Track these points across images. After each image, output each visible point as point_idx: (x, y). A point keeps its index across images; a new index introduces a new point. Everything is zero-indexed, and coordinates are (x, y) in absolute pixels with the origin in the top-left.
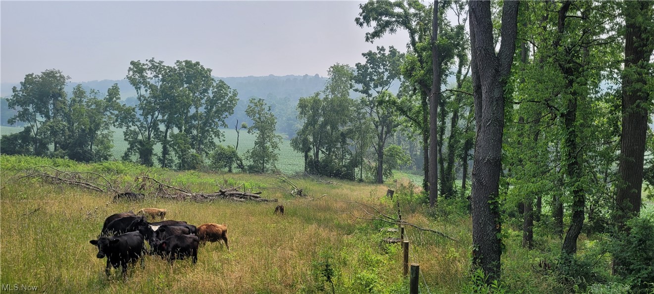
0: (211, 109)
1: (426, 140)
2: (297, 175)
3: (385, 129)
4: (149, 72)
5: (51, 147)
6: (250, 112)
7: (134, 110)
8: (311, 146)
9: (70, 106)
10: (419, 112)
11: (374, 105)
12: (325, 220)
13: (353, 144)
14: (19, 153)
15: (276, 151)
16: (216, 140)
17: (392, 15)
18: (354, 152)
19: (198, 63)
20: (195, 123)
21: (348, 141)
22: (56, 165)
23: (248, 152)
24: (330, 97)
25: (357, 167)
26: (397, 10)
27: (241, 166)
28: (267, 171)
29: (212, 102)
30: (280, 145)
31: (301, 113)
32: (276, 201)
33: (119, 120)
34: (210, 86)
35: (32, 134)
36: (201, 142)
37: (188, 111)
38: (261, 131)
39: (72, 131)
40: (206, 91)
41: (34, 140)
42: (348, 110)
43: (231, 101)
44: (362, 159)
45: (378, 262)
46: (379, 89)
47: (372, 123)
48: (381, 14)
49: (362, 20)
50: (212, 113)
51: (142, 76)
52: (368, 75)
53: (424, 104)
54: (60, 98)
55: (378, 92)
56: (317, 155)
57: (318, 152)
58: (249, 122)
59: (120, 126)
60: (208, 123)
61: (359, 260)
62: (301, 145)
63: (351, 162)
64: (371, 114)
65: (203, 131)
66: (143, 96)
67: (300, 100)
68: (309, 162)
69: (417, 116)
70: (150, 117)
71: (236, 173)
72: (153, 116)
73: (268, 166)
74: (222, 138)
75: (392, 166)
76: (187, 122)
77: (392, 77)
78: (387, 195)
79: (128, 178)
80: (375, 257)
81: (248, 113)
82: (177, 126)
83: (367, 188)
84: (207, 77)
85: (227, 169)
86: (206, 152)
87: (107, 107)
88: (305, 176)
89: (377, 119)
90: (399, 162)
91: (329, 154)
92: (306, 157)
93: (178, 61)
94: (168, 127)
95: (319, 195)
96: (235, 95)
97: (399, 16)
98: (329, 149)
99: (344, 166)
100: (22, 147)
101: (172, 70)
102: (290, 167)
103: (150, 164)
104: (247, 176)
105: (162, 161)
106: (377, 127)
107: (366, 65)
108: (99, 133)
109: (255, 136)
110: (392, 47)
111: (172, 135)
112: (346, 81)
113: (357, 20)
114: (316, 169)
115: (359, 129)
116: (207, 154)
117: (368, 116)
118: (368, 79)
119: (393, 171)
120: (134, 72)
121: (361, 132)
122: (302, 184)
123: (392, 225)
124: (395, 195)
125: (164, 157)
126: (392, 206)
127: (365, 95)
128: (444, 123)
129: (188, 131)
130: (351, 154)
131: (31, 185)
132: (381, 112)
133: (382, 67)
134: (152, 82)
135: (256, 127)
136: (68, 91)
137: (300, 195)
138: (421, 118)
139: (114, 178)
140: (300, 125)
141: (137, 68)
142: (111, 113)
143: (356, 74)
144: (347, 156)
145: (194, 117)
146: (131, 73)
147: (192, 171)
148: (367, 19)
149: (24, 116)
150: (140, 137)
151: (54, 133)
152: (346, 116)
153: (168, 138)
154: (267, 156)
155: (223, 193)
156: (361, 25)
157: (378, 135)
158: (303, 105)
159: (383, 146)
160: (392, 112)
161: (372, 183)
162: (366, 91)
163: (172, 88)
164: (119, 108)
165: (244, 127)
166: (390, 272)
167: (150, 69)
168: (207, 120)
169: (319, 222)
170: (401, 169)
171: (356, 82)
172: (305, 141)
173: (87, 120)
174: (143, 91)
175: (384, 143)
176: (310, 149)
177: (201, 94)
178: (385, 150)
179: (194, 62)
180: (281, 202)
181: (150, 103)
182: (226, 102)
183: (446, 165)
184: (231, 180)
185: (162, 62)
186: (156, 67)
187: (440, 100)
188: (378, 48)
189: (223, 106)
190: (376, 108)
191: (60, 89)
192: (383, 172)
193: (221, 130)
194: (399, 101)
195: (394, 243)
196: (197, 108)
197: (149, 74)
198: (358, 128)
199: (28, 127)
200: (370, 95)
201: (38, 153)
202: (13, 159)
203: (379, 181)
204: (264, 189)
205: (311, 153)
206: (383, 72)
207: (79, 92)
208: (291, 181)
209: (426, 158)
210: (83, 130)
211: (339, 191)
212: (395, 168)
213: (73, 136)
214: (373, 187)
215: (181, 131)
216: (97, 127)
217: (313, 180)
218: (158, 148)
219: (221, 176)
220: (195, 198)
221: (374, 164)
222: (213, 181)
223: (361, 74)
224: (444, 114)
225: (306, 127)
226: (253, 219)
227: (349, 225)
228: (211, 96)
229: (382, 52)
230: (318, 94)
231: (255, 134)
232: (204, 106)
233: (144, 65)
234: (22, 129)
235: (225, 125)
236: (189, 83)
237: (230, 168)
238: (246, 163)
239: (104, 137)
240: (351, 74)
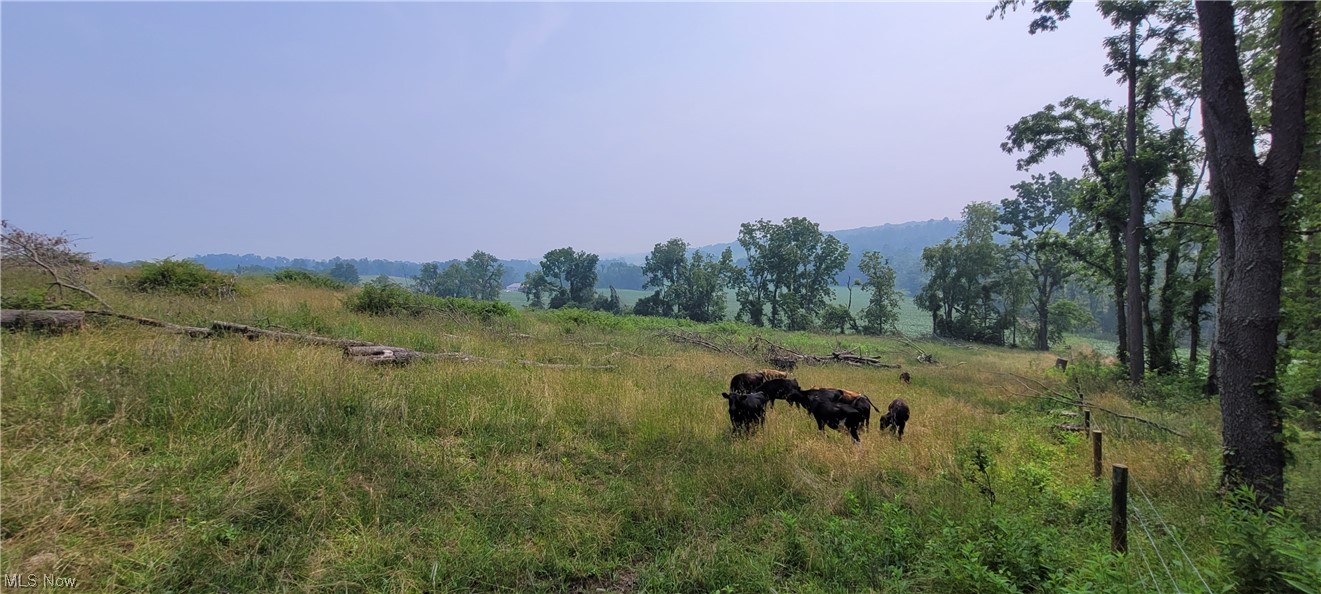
0: (820, 266)
1: (1119, 293)
2: (924, 338)
3: (1049, 280)
4: (758, 233)
5: (676, 308)
6: (864, 267)
7: (744, 270)
8: (942, 303)
9: (690, 270)
10: (1106, 255)
11: (1032, 250)
12: (965, 393)
13: (1000, 301)
14: (652, 314)
15: (896, 310)
16: (826, 299)
17: (1058, 131)
18: (1002, 310)
19: (805, 219)
20: (804, 281)
21: (993, 296)
22: (680, 325)
23: (862, 311)
24: (965, 244)
25: (1007, 328)
26: (1065, 124)
27: (854, 327)
28: (886, 332)
29: (821, 259)
30: (900, 303)
31: (927, 265)
32: (899, 367)
33: (732, 282)
34: (818, 242)
35: (661, 297)
36: (810, 301)
37: (797, 270)
38: (877, 288)
39: (692, 294)
40: (814, 247)
41: (663, 302)
42: (991, 258)
43: (842, 257)
44: (1014, 318)
45: (1050, 454)
46: (1039, 228)
47: (1029, 272)
48: (1040, 133)
49: (1010, 145)
50: (821, 270)
51: (752, 237)
52: (1021, 212)
53: (1115, 243)
54: (682, 264)
55: (1037, 233)
56: (949, 313)
57: (950, 311)
58: (863, 278)
60: (817, 282)
61: (1020, 448)
62: (928, 302)
63: (999, 322)
64: (1026, 262)
65: (812, 289)
66: (753, 257)
67: (925, 250)
68: (939, 322)
69: (1104, 262)
70: (759, 277)
71: (850, 335)
72: (762, 276)
73: (886, 327)
74: (832, 297)
75: (1062, 328)
76: (795, 281)
77: (1058, 211)
78: (1057, 365)
79: (741, 338)
80: (1044, 447)
81: (861, 268)
82: (785, 285)
83: (1023, 355)
84: (815, 232)
85: (839, 330)
87: (721, 269)
88: (933, 339)
89: (1036, 267)
90: (1073, 322)
91: (966, 312)
92: (935, 316)
93: (785, 219)
94: (777, 287)
95: (955, 363)
96: (846, 249)
97: (1068, 131)
98: (966, 307)
99: (988, 328)
100: (653, 308)
101: (780, 228)
102: (914, 328)
103: (761, 325)
104: (862, 338)
105: (771, 321)
106: (1036, 277)
107: (1017, 200)
108: (714, 294)
109: (871, 292)
110: (1054, 173)
111: (781, 295)
112: (988, 222)
113: (1004, 146)
114: (946, 330)
115: (1009, 281)
116: (817, 313)
117: (1022, 264)
118: (1021, 217)
119: (1064, 334)
120: (745, 234)
121: (1015, 286)
122: (931, 348)
123: (1067, 406)
124: (1068, 366)
125: (773, 317)
126: (1065, 381)
127: (1016, 238)
128: (1152, 268)
129: (797, 290)
130: (998, 312)
131: (662, 344)
132: (1043, 258)
133: (1041, 200)
134: (761, 242)
135: (871, 284)
136: (688, 256)
137: (929, 361)
138: (1110, 262)
139: (729, 338)
140: (926, 279)
141: (747, 229)
142: (724, 275)
143: (1001, 212)
144: (992, 314)
145: (803, 275)
146: (742, 235)
147: (802, 332)
148: (1018, 143)
149: (654, 281)
150: (751, 298)
151: (678, 296)
152: (990, 265)
153: (777, 298)
154: (884, 315)
155: (836, 356)
156: (1010, 150)
157: (1039, 288)
158: (929, 257)
159: (1047, 301)
160: (1061, 258)
161: (1031, 349)
162: (1018, 233)
163: (780, 246)
164: (732, 270)
165: (857, 283)
166: (1070, 470)
167: (759, 229)
168: (816, 278)
169: (957, 395)
170: (1077, 332)
171: (1002, 223)
172: (933, 298)
173: (704, 283)
174: (753, 252)
175: (1048, 297)
176: (939, 307)
177: (809, 250)
178: (1051, 306)
179: (800, 218)
180: (906, 368)
181: (759, 263)
182: (836, 258)
183: (1157, 327)
184: (844, 343)
185: (770, 222)
186: (765, 227)
187: (1143, 236)
188: (1033, 177)
189: (833, 262)
190: (1034, 253)
191: (682, 255)
192: (1048, 335)
193: (832, 288)
194: (1072, 242)
195: (1073, 430)
196: (805, 266)
197: (758, 234)
198: (1007, 279)
199: (657, 291)
200: (1024, 238)
201: (666, 314)
202: (647, 319)
203: (1041, 345)
204: (883, 353)
205: (942, 312)
206: (1044, 207)
207: (697, 257)
208: (916, 344)
209: (1122, 318)
210: (701, 293)
211: (982, 358)
212: (1067, 330)
213: (693, 298)
214: (1033, 355)
215: (790, 290)
216: (713, 289)
217: (945, 344)
218: (767, 308)
219: (834, 337)
220: (807, 360)
221: (1033, 325)
222: (824, 343)
223: (1010, 212)
224: (1151, 256)
225: (934, 280)
226: (872, 387)
227: (1001, 403)
228: (820, 252)
229: (1040, 181)
230: (948, 241)
231: (870, 292)
232: (813, 263)
233: (753, 226)
234: (653, 293)
235: (835, 283)
236: (797, 240)
237: (842, 329)
238: (861, 323)
239: (719, 298)
240: (995, 213)
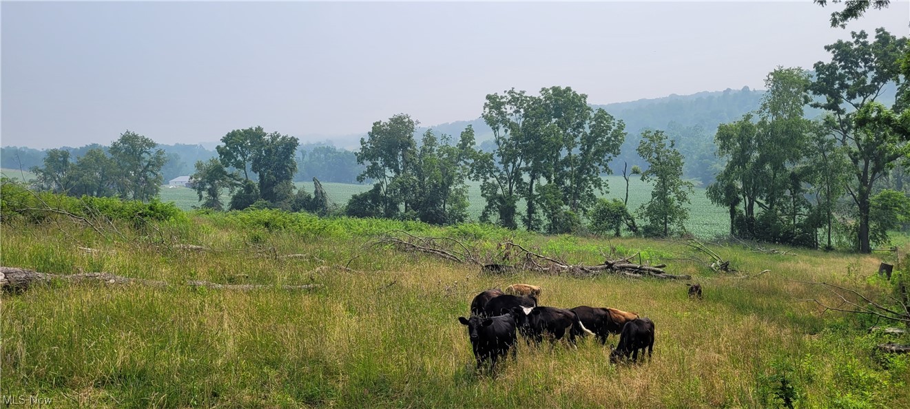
0: (588, 150)
2: (719, 241)
3: (871, 165)
4: (508, 107)
5: (402, 207)
6: (644, 151)
7: (491, 156)
8: (741, 196)
9: (421, 156)
11: (850, 127)
12: (769, 308)
13: (812, 192)
14: (370, 215)
15: (684, 205)
16: (596, 192)
18: (814, 204)
19: (568, 89)
20: (568, 169)
21: (804, 185)
22: (408, 229)
23: (642, 207)
24: (769, 120)
25: (821, 227)
27: (632, 227)
28: (671, 234)
29: (589, 141)
30: (689, 196)
31: (722, 148)
32: (689, 278)
33: (475, 171)
34: (585, 118)
35: (382, 192)
36: (577, 196)
37: (558, 155)
38: (661, 177)
39: (423, 188)
40: (580, 125)
41: (385, 200)
42: (802, 138)
43: (616, 137)
44: (829, 214)
45: (871, 382)
46: (859, 100)
47: (846, 155)
50: (590, 155)
51: (501, 113)
52: (837, 79)
54: (409, 148)
55: (856, 106)
56: (750, 209)
57: (751, 205)
58: (643, 165)
59: (477, 178)
60: (585, 169)
61: (835, 377)
62: (724, 194)
63: (810, 218)
64: (843, 142)
65: (579, 180)
66: (502, 138)
67: (720, 128)
68: (737, 221)
70: (511, 164)
71: (627, 238)
72: (514, 163)
73: (673, 227)
74: (604, 189)
75: (888, 225)
76: (557, 170)
77: (882, 78)
78: (881, 272)
79: (488, 245)
80: (863, 374)
81: (640, 152)
82: (544, 175)
83: (840, 260)
84: (581, 106)
85: (613, 232)
86: (584, 209)
87: (460, 155)
88: (731, 241)
89: (855, 149)
90: (900, 217)
91: (771, 207)
92: (733, 212)
93: (543, 89)
94: (533, 177)
95: (756, 271)
96: (621, 127)
98: (771, 200)
99: (798, 226)
100: (372, 208)
101: (536, 101)
102: (707, 228)
103: (513, 226)
104: (642, 242)
105: (527, 222)
106: (856, 161)
107: (833, 63)
108: (452, 188)
109: (652, 183)
110: (882, 30)
111: (539, 188)
112: (797, 93)
114: (746, 230)
115: (822, 167)
116: (585, 211)
117: (838, 145)
118: (836, 86)
119: (889, 233)
120: (491, 108)
121: (829, 172)
122: (728, 253)
123: (892, 322)
124: (894, 272)
125: (529, 216)
126: (890, 291)
127: (831, 112)
129: (559, 181)
130: (810, 206)
131: (385, 254)
132: (863, 137)
133: (862, 64)
134: (513, 119)
135: (653, 172)
136: (418, 139)
137: (726, 269)
139: (472, 244)
140: (721, 165)
141: (494, 102)
142: (465, 162)
143: (815, 80)
144: (803, 209)
145: (567, 162)
146: (487, 110)
147: (567, 235)
149: (373, 172)
150: (500, 192)
151: (404, 190)
152: (799, 148)
153: (534, 192)
154: (671, 212)
155: (610, 266)
156: (823, 2)
157: (859, 175)
158: (724, 136)
159: (868, 192)
160: (885, 136)
161: (850, 252)
162: (834, 106)
163: (536, 125)
164: (474, 156)
165: (636, 172)
166: (895, 401)
167: (509, 102)
168: (584, 165)
169: (760, 312)
170: (904, 230)
171: (814, 93)
172: (730, 190)
173: (439, 173)
174: (501, 132)
175: (870, 187)
176: (737, 201)
177: (574, 129)
178: (873, 198)
179: (563, 88)
180: (696, 280)
181: (510, 146)
182: (609, 139)
184: (620, 248)
185: (523, 92)
186: (516, 99)
188: (853, 34)
189: (604, 144)
190: (853, 131)
191: (410, 137)
192: (870, 234)
193: (604, 178)
194: (898, 117)
195: (899, 352)
196: (569, 149)
197: (509, 109)
198: (819, 165)
199: (377, 184)
200: (840, 112)
201: (389, 215)
202: (364, 222)
203: (862, 247)
204: (669, 260)
205: (741, 207)
206: (865, 73)
207: (429, 139)
208: (711, 249)
210: (435, 186)
211: (791, 265)
212: (892, 228)
213: (424, 193)
214: (852, 259)
215: (550, 182)
216: (450, 183)
217: (745, 248)
218: (521, 205)
219: (606, 242)
220: (572, 271)
221: (852, 222)
222: (595, 249)
223: (825, 80)
225: (731, 167)
226: (654, 303)
227: (813, 320)
228: (588, 131)
229: (861, 40)
230: (748, 117)
231: (652, 182)
232: (579, 146)
233: (502, 98)
234: (372, 187)
235: (608, 171)
236: (558, 116)
237: (618, 230)
238: (641, 223)
239: (459, 192)
240: (806, 80)
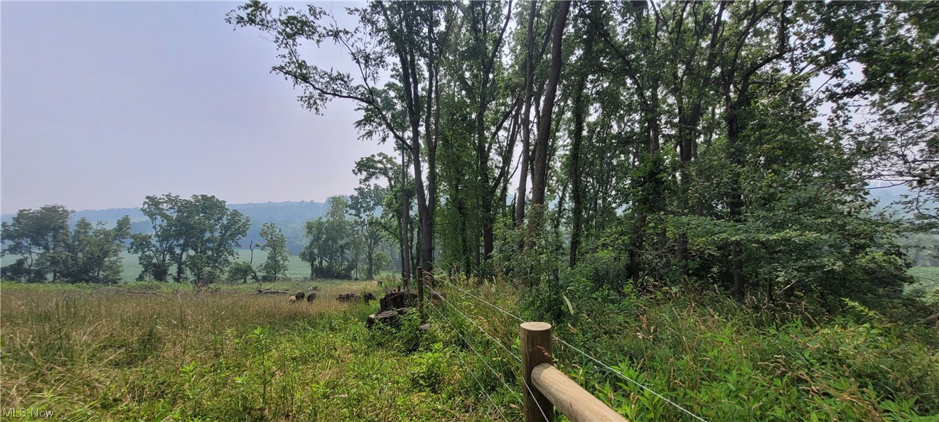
0: (225, 233)
1: (402, 246)
2: (304, 279)
3: (373, 241)
5: (49, 275)
6: (263, 234)
7: (150, 237)
8: (316, 257)
9: (73, 237)
10: (396, 229)
11: (365, 225)
13: (349, 253)
15: (287, 263)
16: (230, 258)
18: (350, 260)
19: (213, 197)
20: (210, 245)
21: (346, 251)
23: (261, 265)
24: (330, 220)
25: (353, 269)
27: (255, 277)
28: (278, 279)
29: (226, 228)
30: (289, 258)
33: (134, 247)
34: (224, 215)
35: (26, 266)
36: (216, 261)
37: (204, 236)
38: (273, 248)
39: (75, 260)
40: (220, 218)
41: (29, 270)
42: (345, 228)
43: (244, 226)
44: (356, 263)
46: (368, 213)
47: (363, 237)
50: (226, 236)
51: (158, 209)
52: (359, 203)
53: (399, 223)
55: (367, 215)
56: (321, 263)
57: (321, 261)
58: (263, 242)
59: (136, 252)
60: (222, 246)
62: (309, 256)
63: (348, 266)
64: (362, 231)
65: (218, 251)
66: (159, 225)
67: (308, 223)
68: (315, 269)
69: (396, 231)
70: (165, 242)
71: (249, 283)
72: (168, 242)
73: (279, 275)
74: (236, 256)
75: (379, 268)
76: (202, 245)
77: (376, 204)
81: (261, 235)
82: (193, 249)
84: (222, 207)
85: (243, 280)
87: (116, 236)
88: (312, 279)
90: (384, 263)
91: (331, 262)
92: (312, 265)
93: (194, 195)
94: (183, 250)
96: (248, 221)
98: (330, 259)
99: (343, 270)
101: (187, 202)
102: (299, 274)
105: (176, 279)
106: (367, 240)
107: (357, 196)
108: (107, 259)
111: (188, 257)
112: (342, 208)
114: (319, 273)
116: (222, 270)
117: (360, 232)
118: (359, 206)
119: (380, 270)
120: (149, 205)
121: (356, 245)
125: (179, 275)
127: (357, 218)
128: (412, 235)
129: (204, 252)
130: (348, 260)
132: (370, 229)
133: (369, 198)
135: (268, 246)
136: (72, 224)
138: (398, 232)
140: (306, 241)
141: (153, 202)
143: (350, 202)
144: (345, 262)
145: (209, 240)
146: (146, 206)
149: (17, 249)
150: (155, 261)
151: (54, 263)
152: (344, 233)
153: (184, 260)
154: (278, 267)
157: (368, 245)
158: (310, 227)
159: (372, 253)
160: (378, 229)
161: (365, 280)
163: (188, 217)
165: (257, 246)
167: (166, 202)
168: (222, 242)
170: (386, 269)
171: (350, 209)
172: (311, 254)
173: (93, 249)
174: (159, 221)
175: (373, 250)
176: (315, 259)
177: (216, 221)
178: (374, 256)
179: (209, 196)
181: (166, 231)
182: (239, 227)
183: (415, 261)
185: (178, 196)
186: (171, 200)
187: (409, 220)
189: (236, 230)
191: (63, 222)
192: (373, 271)
193: (235, 250)
194: (383, 221)
196: (212, 233)
197: (165, 206)
198: (352, 241)
199: (20, 260)
200: (361, 218)
201: (32, 281)
203: (369, 277)
205: (316, 262)
206: (370, 201)
207: (84, 224)
209: (403, 257)
210: (89, 259)
212: (381, 268)
213: (77, 264)
214: (366, 282)
215: (197, 253)
216: (106, 254)
217: (318, 281)
219: (237, 287)
221: (365, 267)
223: (354, 203)
224: (412, 230)
225: (312, 242)
228: (225, 222)
229: (369, 188)
230: (321, 218)
231: (268, 251)
232: (219, 231)
233: (160, 199)
234: (15, 261)
235: (238, 246)
236: (206, 213)
237: (245, 280)
238: (260, 275)
240: (346, 203)
